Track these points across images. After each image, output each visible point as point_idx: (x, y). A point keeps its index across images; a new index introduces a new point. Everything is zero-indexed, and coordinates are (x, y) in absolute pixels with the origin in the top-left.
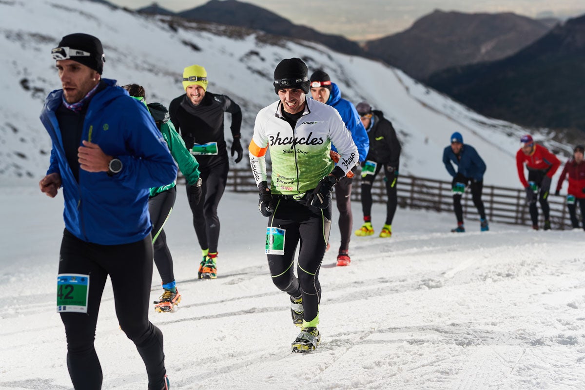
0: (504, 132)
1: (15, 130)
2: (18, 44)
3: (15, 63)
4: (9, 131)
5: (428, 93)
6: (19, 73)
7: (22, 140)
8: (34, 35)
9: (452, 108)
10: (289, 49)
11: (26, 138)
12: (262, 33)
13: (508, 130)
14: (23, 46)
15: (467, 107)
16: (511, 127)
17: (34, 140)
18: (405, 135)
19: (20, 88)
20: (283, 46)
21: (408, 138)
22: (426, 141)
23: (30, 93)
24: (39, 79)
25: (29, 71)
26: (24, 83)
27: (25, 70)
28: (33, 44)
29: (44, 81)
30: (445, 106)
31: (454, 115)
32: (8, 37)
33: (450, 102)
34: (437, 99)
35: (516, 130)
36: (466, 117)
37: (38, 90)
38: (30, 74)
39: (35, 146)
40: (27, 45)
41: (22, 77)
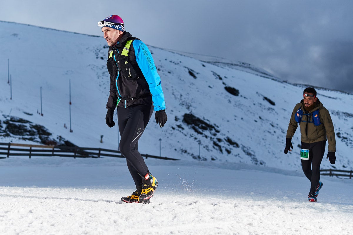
2: (337, 116)
8: (344, 113)
14: (339, 118)
17: (340, 161)
23: (340, 139)
24: (345, 133)
25: (341, 129)
26: (338, 135)
27: (339, 128)
28: (344, 117)
29: (348, 134)
32: (332, 113)
37: (344, 138)
38: (341, 131)
39: (341, 164)
40: (341, 118)
41: (337, 132)
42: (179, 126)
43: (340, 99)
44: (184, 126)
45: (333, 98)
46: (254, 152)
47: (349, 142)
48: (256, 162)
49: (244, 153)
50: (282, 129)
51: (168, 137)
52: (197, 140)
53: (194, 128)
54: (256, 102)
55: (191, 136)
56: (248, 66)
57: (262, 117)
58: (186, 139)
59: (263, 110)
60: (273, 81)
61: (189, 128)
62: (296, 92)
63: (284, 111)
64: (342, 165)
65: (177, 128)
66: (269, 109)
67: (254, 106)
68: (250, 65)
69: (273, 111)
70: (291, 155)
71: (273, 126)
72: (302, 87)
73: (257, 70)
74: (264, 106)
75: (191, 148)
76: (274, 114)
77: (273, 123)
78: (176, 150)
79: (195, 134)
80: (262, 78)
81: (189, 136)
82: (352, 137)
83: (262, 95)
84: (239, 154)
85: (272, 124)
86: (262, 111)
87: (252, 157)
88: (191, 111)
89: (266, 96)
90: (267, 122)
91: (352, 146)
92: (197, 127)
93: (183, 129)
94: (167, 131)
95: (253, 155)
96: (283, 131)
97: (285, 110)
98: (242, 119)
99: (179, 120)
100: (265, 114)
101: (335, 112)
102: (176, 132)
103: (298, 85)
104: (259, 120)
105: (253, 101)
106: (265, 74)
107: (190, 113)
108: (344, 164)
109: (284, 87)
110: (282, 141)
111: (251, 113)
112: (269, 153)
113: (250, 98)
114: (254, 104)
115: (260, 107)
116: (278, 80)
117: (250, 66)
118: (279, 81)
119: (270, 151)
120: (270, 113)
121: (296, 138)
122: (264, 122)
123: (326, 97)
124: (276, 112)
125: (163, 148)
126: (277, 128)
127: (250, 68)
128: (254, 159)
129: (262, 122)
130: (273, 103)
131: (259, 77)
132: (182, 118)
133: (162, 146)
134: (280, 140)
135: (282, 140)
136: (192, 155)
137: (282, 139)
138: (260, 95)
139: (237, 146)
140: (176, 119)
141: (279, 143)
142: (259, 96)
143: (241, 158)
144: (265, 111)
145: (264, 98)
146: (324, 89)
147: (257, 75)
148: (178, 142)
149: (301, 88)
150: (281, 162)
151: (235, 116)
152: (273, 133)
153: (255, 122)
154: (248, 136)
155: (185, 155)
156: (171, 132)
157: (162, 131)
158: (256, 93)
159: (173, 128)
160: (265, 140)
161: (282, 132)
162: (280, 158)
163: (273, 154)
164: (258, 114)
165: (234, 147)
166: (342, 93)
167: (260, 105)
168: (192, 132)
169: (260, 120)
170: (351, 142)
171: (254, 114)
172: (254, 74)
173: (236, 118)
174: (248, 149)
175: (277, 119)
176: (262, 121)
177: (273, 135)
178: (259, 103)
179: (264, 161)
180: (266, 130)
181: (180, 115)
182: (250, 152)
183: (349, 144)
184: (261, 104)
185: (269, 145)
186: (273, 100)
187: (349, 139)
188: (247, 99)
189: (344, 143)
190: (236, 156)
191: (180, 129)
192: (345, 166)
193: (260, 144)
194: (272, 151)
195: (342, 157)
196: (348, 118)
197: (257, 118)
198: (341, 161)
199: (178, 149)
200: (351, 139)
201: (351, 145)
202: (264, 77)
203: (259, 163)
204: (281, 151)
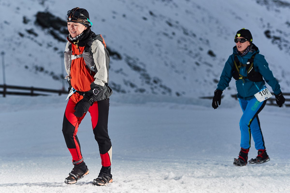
2: (264, 7)
3: (261, 20)
6: (264, 26)
14: (268, 8)
19: (264, 36)
23: (270, 41)
24: (278, 31)
25: (271, 25)
26: (267, 33)
27: (268, 24)
28: (275, 7)
29: (281, 32)
37: (276, 38)
38: (272, 27)
40: (270, 8)
41: (266, 29)
42: (30, 32)
44: (38, 30)
46: (144, 65)
48: (147, 80)
49: (128, 67)
50: (184, 29)
51: (14, 49)
52: (59, 51)
53: (52, 33)
55: (49, 45)
57: (154, 13)
58: (42, 51)
61: (46, 34)
65: (27, 34)
70: (199, 66)
71: (170, 25)
75: (50, 64)
76: (171, 7)
77: (170, 19)
78: (26, 67)
79: (55, 42)
81: (45, 45)
82: (287, 35)
84: (121, 70)
85: (169, 22)
86: (154, 3)
87: (142, 72)
88: (47, 8)
90: (162, 20)
91: (287, 50)
92: (57, 32)
93: (36, 35)
94: (11, 40)
95: (143, 70)
98: (124, 16)
99: (29, 23)
100: (159, 8)
102: (26, 40)
104: (149, 17)
107: (46, 10)
111: (137, 6)
112: (166, 65)
119: (168, 62)
120: (166, 5)
121: (206, 42)
122: (156, 19)
124: (174, 4)
125: (7, 65)
126: (177, 27)
128: (144, 75)
129: (154, 20)
132: (34, 19)
133: (6, 63)
134: (182, 46)
135: (186, 45)
136: (52, 73)
139: (119, 57)
140: (25, 21)
141: (181, 51)
143: (125, 75)
144: (159, 3)
148: (30, 55)
150: (185, 78)
151: (114, 13)
152: (171, 35)
154: (134, 42)
155: (41, 74)
156: (18, 41)
157: (5, 40)
159: (22, 35)
160: (161, 46)
163: (173, 66)
164: (147, 7)
165: (114, 58)
168: (50, 39)
169: (152, 17)
170: (285, 43)
171: (142, 8)
173: (115, 15)
174: (134, 62)
175: (177, 15)
177: (171, 38)
179: (160, 77)
180: (161, 31)
181: (31, 15)
182: (138, 65)
183: (284, 48)
185: (166, 53)
187: (283, 39)
189: (276, 46)
190: (117, 72)
191: (32, 36)
193: (152, 52)
194: (171, 63)
196: (281, 9)
197: (147, 14)
199: (30, 67)
200: (286, 39)
203: (152, 81)
204: (184, 62)
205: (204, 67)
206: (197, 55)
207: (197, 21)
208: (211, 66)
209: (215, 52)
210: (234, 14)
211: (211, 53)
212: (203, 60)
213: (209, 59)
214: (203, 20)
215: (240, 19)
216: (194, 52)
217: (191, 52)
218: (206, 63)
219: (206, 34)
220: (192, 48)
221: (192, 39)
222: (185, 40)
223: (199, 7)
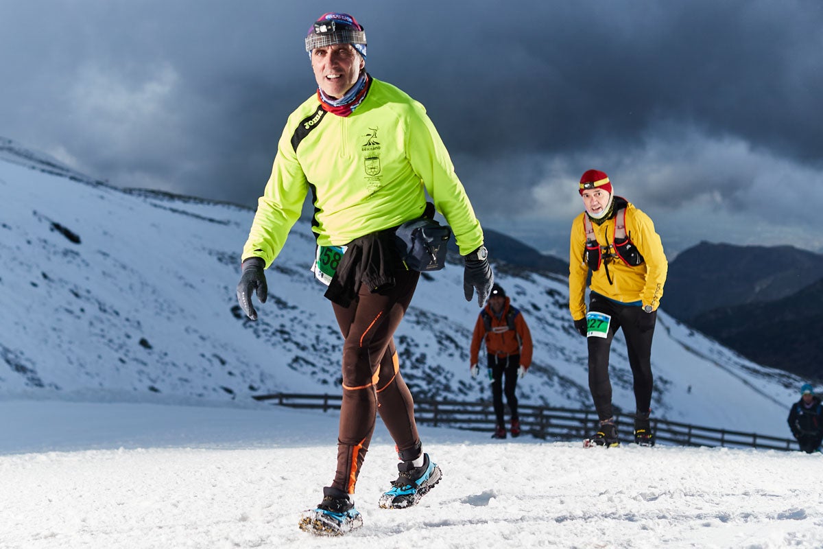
0: (779, 382)
1: (223, 362)
2: (231, 267)
4: (216, 362)
5: (692, 334)
6: (230, 299)
7: (230, 373)
9: (720, 353)
10: (534, 282)
11: (234, 371)
12: (502, 263)
13: (784, 379)
15: (737, 353)
16: (789, 377)
17: (242, 374)
18: (665, 382)
19: (231, 315)
20: (527, 278)
21: (668, 386)
22: (689, 389)
23: (241, 322)
30: (711, 351)
31: (723, 361)
32: (220, 260)
33: (717, 346)
34: (701, 342)
35: (795, 380)
36: (736, 363)
39: (245, 381)
41: (233, 304)
43: (237, 224)
45: (220, 222)
46: (33, 363)
47: (261, 327)
49: (7, 367)
50: (99, 303)
54: (33, 238)
56: (7, 145)
57: (49, 275)
59: (52, 257)
60: (73, 183)
62: (131, 209)
63: (101, 257)
64: (247, 386)
66: (66, 253)
67: (28, 246)
68: (10, 142)
69: (76, 257)
70: (125, 365)
71: (77, 295)
72: (146, 197)
73: (28, 156)
74: (54, 246)
76: (79, 266)
77: (76, 286)
80: (46, 176)
82: (267, 315)
83: (47, 219)
85: (75, 291)
86: (49, 259)
87: (30, 375)
89: (57, 220)
90: (63, 287)
91: (267, 338)
95: (32, 371)
96: (102, 307)
97: (104, 254)
100: (58, 267)
101: (226, 256)
103: (134, 192)
104: (41, 281)
105: (27, 234)
106: (49, 164)
108: (252, 381)
109: (102, 197)
110: (101, 333)
111: (21, 264)
112: (71, 363)
113: (18, 228)
114: (29, 242)
115: (44, 247)
116: (85, 179)
117: (12, 145)
118: (88, 183)
119: (73, 359)
120: (69, 262)
121: (136, 324)
122: (53, 285)
123: (204, 219)
124: (83, 261)
126: (88, 299)
127: (10, 150)
128: (33, 379)
129: (50, 287)
130: (74, 239)
131: (37, 173)
135: (102, 330)
137: (100, 326)
138: (43, 220)
141: (94, 339)
142: (40, 220)
144: (57, 259)
145: (53, 227)
146: (197, 201)
147: (33, 168)
149: (142, 198)
153: (33, 288)
154: (16, 324)
158: (31, 213)
160: (60, 330)
161: (100, 309)
162: (98, 375)
163: (81, 365)
164: (38, 266)
166: (240, 210)
167: (43, 244)
169: (46, 281)
170: (265, 327)
171: (30, 267)
172: (24, 165)
174: (16, 356)
175: (87, 278)
176: (51, 284)
177: (79, 317)
178: (40, 239)
180: (61, 306)
182: (23, 363)
183: (262, 334)
184: (45, 241)
185: (70, 342)
186: (74, 229)
187: (262, 320)
188: (10, 228)
189: (250, 331)
192: (255, 385)
193: (46, 341)
194: (78, 359)
195: (247, 365)
197: (38, 278)
198: (246, 374)
200: (267, 319)
201: (266, 335)
202: (51, 173)
204: (100, 357)
205: (133, 367)
206: (121, 347)
207: (121, 290)
208: (145, 364)
209: (151, 342)
210: (181, 278)
211: (144, 343)
212: (131, 355)
213: (141, 352)
214: (131, 288)
215: (191, 286)
216: (116, 341)
217: (111, 341)
218: (136, 360)
219: (137, 311)
220: (112, 334)
221: (114, 319)
222: (102, 322)
223: (124, 267)
